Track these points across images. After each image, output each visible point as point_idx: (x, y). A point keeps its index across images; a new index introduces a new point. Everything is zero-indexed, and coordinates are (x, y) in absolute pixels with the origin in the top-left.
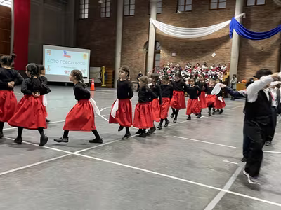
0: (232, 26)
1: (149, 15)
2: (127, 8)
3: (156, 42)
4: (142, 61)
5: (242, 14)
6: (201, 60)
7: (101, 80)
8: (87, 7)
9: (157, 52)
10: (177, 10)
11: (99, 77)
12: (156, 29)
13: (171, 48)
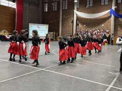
0: (111, 12)
1: (74, 9)
2: (64, 6)
3: (77, 20)
4: (71, 29)
5: (116, 7)
6: (97, 28)
7: (53, 37)
8: (47, 6)
9: (77, 25)
10: (86, 6)
11: (52, 36)
12: (77, 14)
13: (84, 23)
